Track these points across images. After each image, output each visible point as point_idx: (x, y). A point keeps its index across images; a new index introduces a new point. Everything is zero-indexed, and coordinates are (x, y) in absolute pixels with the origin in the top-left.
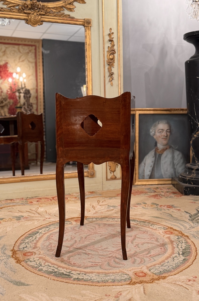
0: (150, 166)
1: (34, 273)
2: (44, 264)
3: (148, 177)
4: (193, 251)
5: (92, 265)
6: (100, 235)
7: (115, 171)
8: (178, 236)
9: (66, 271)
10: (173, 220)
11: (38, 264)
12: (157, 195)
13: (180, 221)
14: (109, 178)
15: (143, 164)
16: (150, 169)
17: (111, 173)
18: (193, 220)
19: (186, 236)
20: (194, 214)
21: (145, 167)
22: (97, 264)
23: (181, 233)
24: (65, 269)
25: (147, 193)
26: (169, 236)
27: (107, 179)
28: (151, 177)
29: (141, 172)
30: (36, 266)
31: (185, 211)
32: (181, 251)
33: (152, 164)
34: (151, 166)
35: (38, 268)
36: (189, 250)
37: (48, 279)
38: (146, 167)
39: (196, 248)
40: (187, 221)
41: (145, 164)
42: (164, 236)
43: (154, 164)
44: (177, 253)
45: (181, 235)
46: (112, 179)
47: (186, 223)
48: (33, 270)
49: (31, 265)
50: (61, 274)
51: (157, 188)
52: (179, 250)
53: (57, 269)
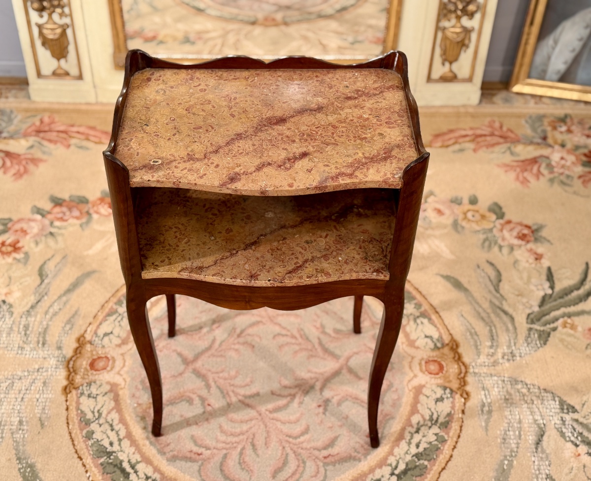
0: (571, 48)
1: (73, 441)
2: (109, 413)
3: (556, 77)
4: (435, 468)
5: (188, 455)
6: (277, 329)
7: (456, 59)
8: (445, 388)
9: (131, 457)
10: (486, 305)
11: (96, 410)
12: (534, 161)
13: (502, 314)
14: (436, 75)
15: (550, 41)
16: (569, 56)
17: (443, 64)
18: (539, 320)
19: (467, 394)
20: (565, 289)
21: (553, 48)
22: (201, 454)
23: (462, 375)
24: (133, 449)
25: (517, 141)
26: (423, 383)
27: (429, 79)
28: (565, 77)
29: (539, 59)
30: (89, 416)
31: (549, 269)
32: (408, 458)
33: (578, 45)
34: (573, 50)
35: (90, 425)
36: (426, 463)
37: (85, 473)
38: (557, 49)
39: (451, 456)
40: (521, 319)
41: (556, 42)
42: (415, 376)
43: (584, 46)
44: (394, 464)
45: (455, 385)
46: (444, 79)
47: (507, 330)
48: (76, 431)
49: (81, 410)
50: (115, 466)
51: (563, 120)
52: (407, 453)
53: (120, 440)
